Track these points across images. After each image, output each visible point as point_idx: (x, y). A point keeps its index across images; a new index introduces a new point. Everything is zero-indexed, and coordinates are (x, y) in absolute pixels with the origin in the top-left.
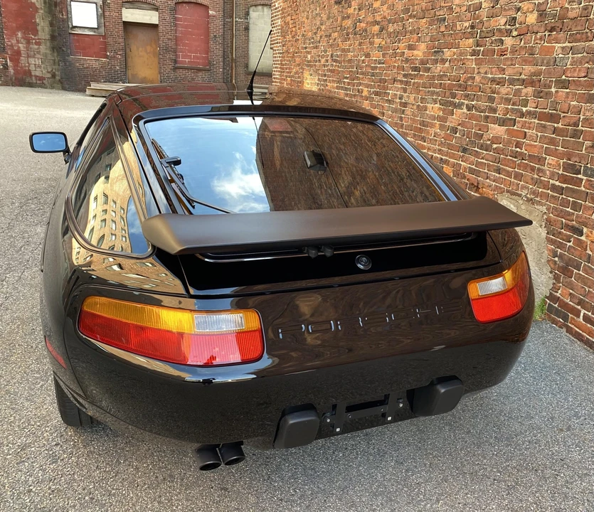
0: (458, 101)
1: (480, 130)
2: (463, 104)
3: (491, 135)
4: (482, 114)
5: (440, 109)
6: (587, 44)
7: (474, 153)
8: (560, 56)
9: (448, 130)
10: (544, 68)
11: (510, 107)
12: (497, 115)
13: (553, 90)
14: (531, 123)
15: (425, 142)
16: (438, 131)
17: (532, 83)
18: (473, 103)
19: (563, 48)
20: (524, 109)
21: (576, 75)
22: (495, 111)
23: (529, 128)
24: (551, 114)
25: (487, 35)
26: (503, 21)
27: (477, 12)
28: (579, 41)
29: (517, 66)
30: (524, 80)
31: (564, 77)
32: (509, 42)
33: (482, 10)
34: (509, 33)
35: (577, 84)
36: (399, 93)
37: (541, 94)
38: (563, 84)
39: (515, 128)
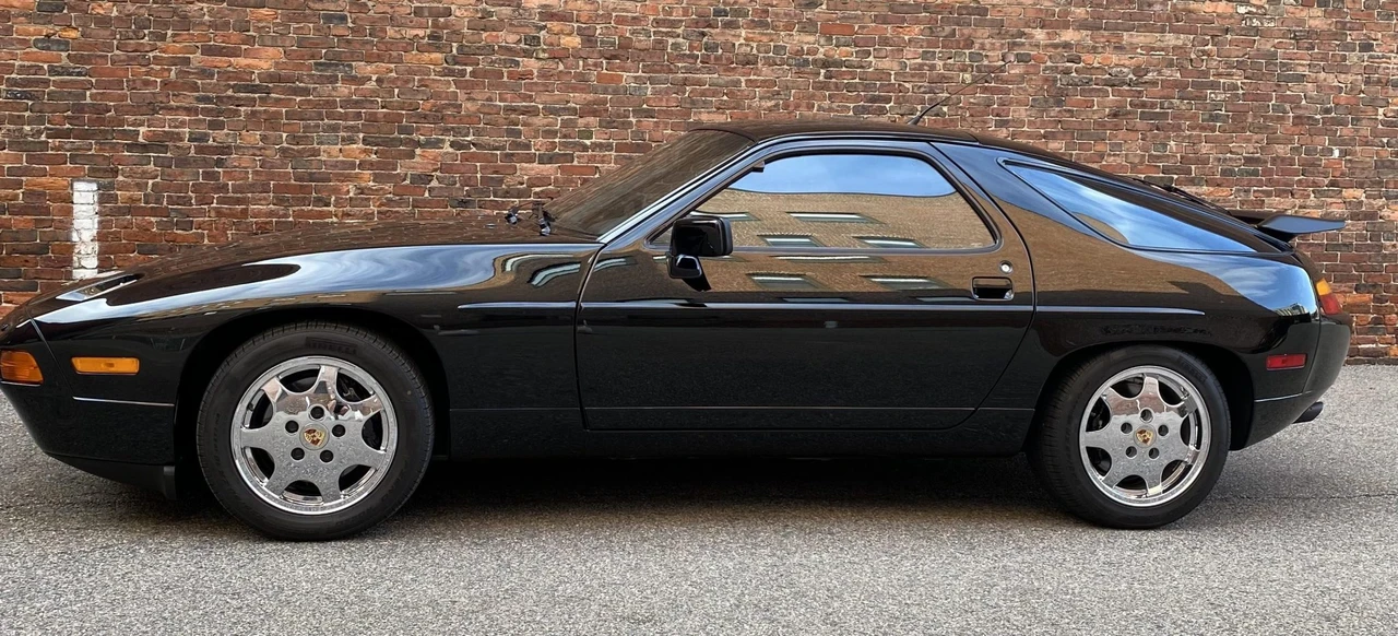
0: (422, 137)
1: (496, 172)
2: (443, 141)
3: (526, 177)
4: (498, 152)
5: (365, 151)
6: (671, 76)
7: (488, 205)
8: (632, 84)
9: (405, 180)
10: (609, 97)
11: (557, 140)
12: (533, 151)
13: (634, 120)
14: (605, 156)
15: (328, 205)
16: (371, 183)
17: (594, 113)
18: (469, 139)
19: (635, 77)
20: (588, 142)
21: (664, 104)
22: (528, 147)
23: (603, 162)
24: (638, 145)
25: (478, 51)
26: (512, 38)
27: (442, 20)
28: (656, 72)
29: (556, 92)
30: (575, 108)
31: (645, 106)
32: (531, 65)
33: (452, 18)
34: (527, 54)
35: (668, 114)
36: (187, 130)
37: (615, 124)
38: (649, 114)
39: (575, 163)
